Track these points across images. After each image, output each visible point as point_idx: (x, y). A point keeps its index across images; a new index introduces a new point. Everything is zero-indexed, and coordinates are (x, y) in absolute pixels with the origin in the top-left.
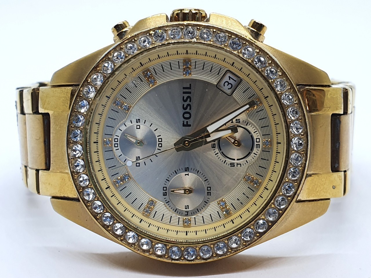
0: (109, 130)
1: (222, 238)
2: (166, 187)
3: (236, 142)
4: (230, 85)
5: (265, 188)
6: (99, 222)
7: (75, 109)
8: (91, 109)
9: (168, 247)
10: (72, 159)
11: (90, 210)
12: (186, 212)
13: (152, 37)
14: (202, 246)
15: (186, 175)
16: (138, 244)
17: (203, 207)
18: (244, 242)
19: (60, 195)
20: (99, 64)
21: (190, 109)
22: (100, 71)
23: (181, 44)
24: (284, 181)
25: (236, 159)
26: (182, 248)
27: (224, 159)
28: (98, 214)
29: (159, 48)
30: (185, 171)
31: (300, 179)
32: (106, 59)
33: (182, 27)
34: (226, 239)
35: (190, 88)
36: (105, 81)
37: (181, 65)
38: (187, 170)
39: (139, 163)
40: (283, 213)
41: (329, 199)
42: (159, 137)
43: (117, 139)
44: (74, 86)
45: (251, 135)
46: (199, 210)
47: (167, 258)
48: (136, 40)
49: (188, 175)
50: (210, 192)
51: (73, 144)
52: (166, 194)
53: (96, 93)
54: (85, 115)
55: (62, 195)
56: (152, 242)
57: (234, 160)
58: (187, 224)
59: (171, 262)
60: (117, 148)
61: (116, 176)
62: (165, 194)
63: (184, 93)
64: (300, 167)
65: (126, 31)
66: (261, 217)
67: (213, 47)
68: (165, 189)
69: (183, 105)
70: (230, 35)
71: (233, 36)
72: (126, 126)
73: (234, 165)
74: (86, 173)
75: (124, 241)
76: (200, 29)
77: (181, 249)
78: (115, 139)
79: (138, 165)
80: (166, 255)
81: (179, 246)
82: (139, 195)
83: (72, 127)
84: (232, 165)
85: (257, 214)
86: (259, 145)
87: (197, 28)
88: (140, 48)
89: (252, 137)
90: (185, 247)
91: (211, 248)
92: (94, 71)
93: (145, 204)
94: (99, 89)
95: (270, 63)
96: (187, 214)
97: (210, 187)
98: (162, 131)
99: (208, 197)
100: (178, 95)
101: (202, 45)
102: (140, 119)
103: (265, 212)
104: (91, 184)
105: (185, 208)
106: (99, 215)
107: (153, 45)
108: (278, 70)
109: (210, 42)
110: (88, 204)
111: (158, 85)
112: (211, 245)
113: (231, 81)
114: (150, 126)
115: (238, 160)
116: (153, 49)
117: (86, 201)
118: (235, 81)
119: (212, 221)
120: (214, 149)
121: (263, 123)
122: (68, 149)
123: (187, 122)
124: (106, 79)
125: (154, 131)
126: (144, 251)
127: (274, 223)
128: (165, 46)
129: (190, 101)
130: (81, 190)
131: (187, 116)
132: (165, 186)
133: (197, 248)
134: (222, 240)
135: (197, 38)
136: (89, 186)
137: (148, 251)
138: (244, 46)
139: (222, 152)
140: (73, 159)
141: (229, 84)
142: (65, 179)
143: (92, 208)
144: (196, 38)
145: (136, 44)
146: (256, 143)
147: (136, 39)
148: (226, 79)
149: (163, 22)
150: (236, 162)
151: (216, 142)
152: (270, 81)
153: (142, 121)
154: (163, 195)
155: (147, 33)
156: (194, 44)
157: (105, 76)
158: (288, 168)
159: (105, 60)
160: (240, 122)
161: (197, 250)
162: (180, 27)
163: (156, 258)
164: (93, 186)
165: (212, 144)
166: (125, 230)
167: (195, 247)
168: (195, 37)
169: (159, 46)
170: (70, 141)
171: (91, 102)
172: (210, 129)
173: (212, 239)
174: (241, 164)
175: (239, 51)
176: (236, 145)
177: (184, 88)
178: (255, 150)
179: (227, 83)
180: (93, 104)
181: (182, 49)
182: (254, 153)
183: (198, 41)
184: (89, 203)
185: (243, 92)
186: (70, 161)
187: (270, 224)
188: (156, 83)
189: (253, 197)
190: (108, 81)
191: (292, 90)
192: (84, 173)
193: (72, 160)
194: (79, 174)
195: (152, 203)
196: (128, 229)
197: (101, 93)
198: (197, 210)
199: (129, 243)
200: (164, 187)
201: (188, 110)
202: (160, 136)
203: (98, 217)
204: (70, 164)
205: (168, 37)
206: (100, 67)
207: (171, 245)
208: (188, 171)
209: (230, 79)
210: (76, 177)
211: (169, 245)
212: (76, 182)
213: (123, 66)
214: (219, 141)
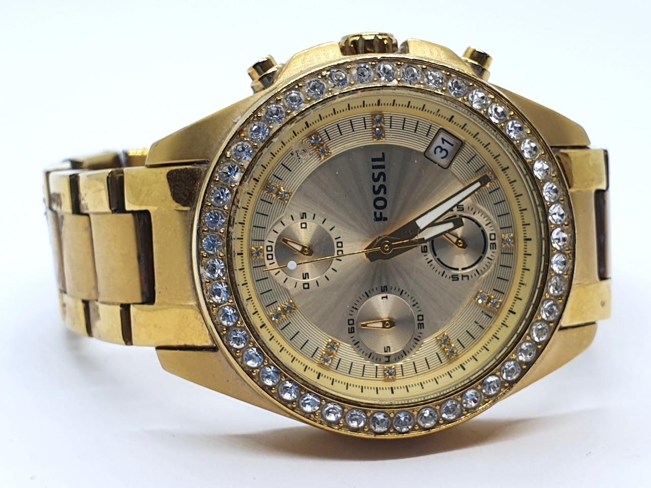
0: (258, 233)
1: (452, 394)
2: (353, 320)
3: (460, 241)
4: (444, 153)
5: (510, 311)
6: (256, 381)
7: (208, 201)
8: (236, 200)
9: (369, 415)
10: (207, 282)
11: (240, 364)
12: (386, 357)
13: (326, 81)
14: (421, 410)
15: (383, 298)
16: (321, 414)
17: (412, 348)
18: (485, 399)
19: (178, 342)
20: (244, 127)
21: (385, 193)
22: (245, 139)
23: (375, 90)
24: (543, 298)
25: (460, 269)
26: (391, 414)
27: (441, 269)
28: (253, 369)
29: (340, 97)
30: (382, 291)
31: (565, 294)
32: (254, 118)
33: (373, 63)
34: (459, 395)
35: (383, 159)
36: (257, 154)
37: (369, 123)
38: (384, 289)
39: (308, 284)
40: (543, 348)
41: (594, 323)
42: (339, 240)
43: (271, 246)
44: (195, 164)
45: (481, 228)
46: (407, 353)
47: (367, 431)
48: (301, 87)
49: (386, 297)
50: (423, 324)
51: (208, 258)
52: (353, 331)
53: (242, 174)
54: (227, 210)
55: (182, 343)
56: (343, 408)
57: (457, 269)
58: (390, 375)
59: (374, 437)
60: (271, 261)
61: (273, 307)
62: (351, 331)
63: (374, 167)
64: (566, 275)
65: (274, 72)
66: (512, 358)
67: (425, 93)
68: (351, 322)
69: (374, 187)
70: (448, 74)
71: (453, 75)
72: (284, 225)
73: (458, 278)
74: (232, 304)
75: (297, 410)
76: (401, 65)
77: (389, 416)
78: (267, 247)
79: (306, 286)
80: (366, 427)
81: (387, 412)
82: (311, 335)
83: (204, 231)
84: (455, 278)
85: (505, 353)
86: (495, 244)
87: (397, 64)
88: (309, 99)
89: (483, 231)
90: (395, 412)
91: (436, 410)
92: (235, 139)
93: (323, 348)
94: (248, 168)
95: (512, 115)
96: (388, 360)
97: (422, 316)
98: (341, 230)
99: (420, 330)
100: (365, 171)
101: (407, 90)
102: (307, 214)
103: (517, 349)
104: (242, 322)
105: (385, 352)
106: (255, 371)
107: (330, 94)
108: (525, 126)
109: (419, 85)
110: (237, 354)
111: (333, 157)
112: (436, 406)
113: (446, 146)
114: (323, 223)
115: (463, 269)
116: (331, 99)
117: (233, 350)
118: (452, 145)
119: (429, 368)
120: (425, 254)
121: (500, 209)
122: (200, 267)
123: (381, 213)
124: (257, 150)
125: (329, 230)
126: (330, 424)
127: (530, 364)
128: (350, 94)
129: (384, 180)
130: (225, 332)
131: (380, 203)
132: (351, 317)
133: (415, 413)
134: (454, 397)
135: (399, 79)
136: (238, 325)
137: (337, 423)
138: (471, 89)
139: (438, 259)
140: (209, 282)
141: (442, 150)
142: (187, 317)
143: (242, 360)
144: (397, 80)
145: (302, 92)
146: (489, 242)
147: (300, 85)
148: (438, 142)
149: (337, 57)
150: (460, 272)
151: (428, 244)
152: (515, 143)
153: (310, 215)
154: (349, 333)
155: (318, 75)
156: (395, 90)
157: (254, 145)
158: (548, 277)
159: (253, 120)
160: (463, 210)
161: (414, 416)
162: (370, 63)
163: (349, 433)
164: (244, 324)
165: (422, 247)
166: (300, 392)
167: (411, 412)
168: (394, 79)
169: (341, 95)
170: (202, 253)
171: (235, 189)
172: (422, 223)
173: (438, 397)
174: (468, 276)
175: (465, 98)
176: (461, 245)
177: (373, 160)
178: (489, 253)
179: (439, 150)
180: (239, 192)
181: (371, 98)
182: (488, 258)
183: (401, 85)
184: (238, 351)
185: (467, 162)
186: (204, 286)
187: (524, 367)
188: (331, 153)
189: (491, 327)
190: (262, 154)
191: (547, 156)
192: (230, 304)
193: (207, 284)
194: (220, 307)
195: (332, 346)
196: (305, 390)
197: (250, 173)
198: (404, 354)
199: (306, 413)
200: (349, 320)
201: (381, 195)
202: (339, 237)
203: (254, 374)
204: (205, 291)
205: (352, 80)
206: (245, 131)
207: (373, 411)
208: (387, 291)
209: (443, 143)
210: (215, 312)
211: (370, 411)
212: (215, 319)
213: (284, 128)
214: (433, 242)
